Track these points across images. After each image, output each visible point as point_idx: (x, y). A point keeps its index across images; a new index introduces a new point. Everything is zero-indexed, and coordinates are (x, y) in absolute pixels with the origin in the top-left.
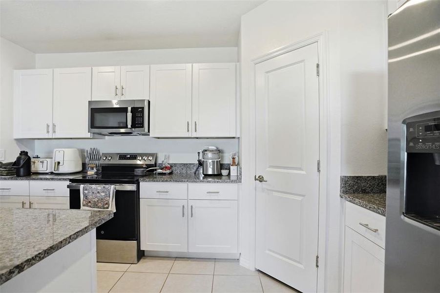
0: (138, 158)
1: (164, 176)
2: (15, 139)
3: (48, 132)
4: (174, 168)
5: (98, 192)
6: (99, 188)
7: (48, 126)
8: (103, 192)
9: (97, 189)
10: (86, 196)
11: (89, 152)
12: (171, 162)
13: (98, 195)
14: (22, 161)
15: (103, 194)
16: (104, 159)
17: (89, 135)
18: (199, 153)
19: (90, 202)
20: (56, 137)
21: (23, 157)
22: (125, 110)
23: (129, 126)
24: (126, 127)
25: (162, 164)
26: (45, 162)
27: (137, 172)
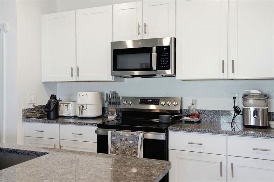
0: (162, 103)
1: (192, 125)
2: (43, 83)
3: (72, 75)
4: (202, 116)
5: (126, 140)
6: (127, 135)
7: (72, 69)
8: (131, 139)
9: (125, 136)
10: (113, 143)
11: (108, 96)
12: (198, 108)
13: (126, 142)
14: (52, 104)
15: (131, 142)
16: (125, 103)
17: (111, 78)
18: (234, 98)
19: (117, 149)
20: (80, 80)
21: (53, 100)
22: (148, 50)
23: (154, 68)
24: (151, 69)
25: (188, 110)
26: (70, 105)
27: (162, 119)
